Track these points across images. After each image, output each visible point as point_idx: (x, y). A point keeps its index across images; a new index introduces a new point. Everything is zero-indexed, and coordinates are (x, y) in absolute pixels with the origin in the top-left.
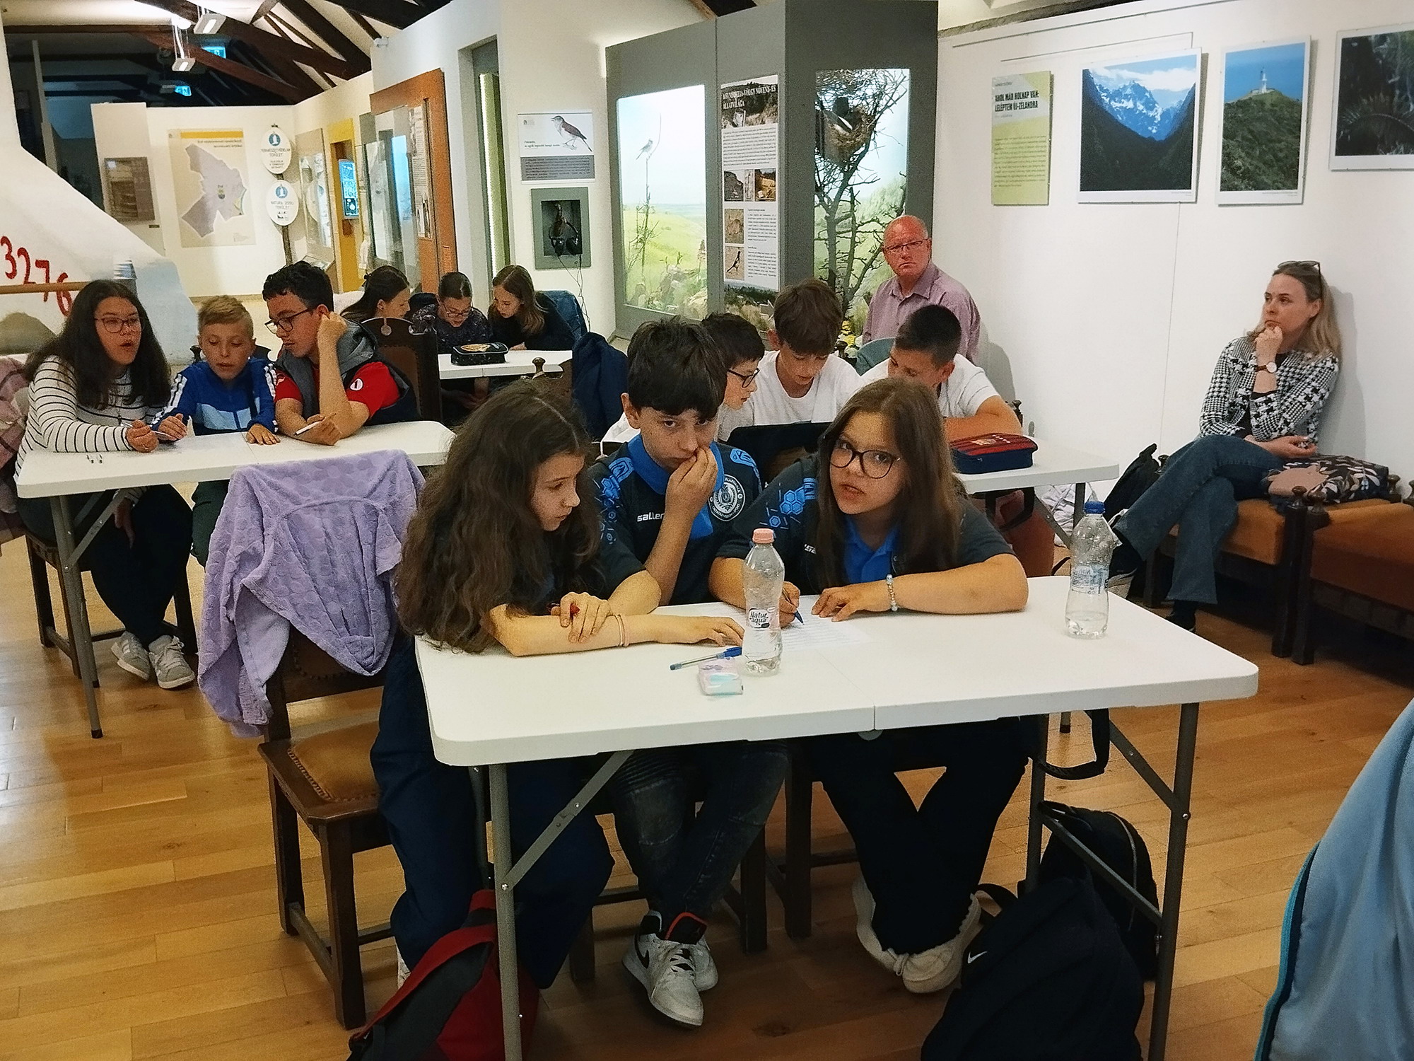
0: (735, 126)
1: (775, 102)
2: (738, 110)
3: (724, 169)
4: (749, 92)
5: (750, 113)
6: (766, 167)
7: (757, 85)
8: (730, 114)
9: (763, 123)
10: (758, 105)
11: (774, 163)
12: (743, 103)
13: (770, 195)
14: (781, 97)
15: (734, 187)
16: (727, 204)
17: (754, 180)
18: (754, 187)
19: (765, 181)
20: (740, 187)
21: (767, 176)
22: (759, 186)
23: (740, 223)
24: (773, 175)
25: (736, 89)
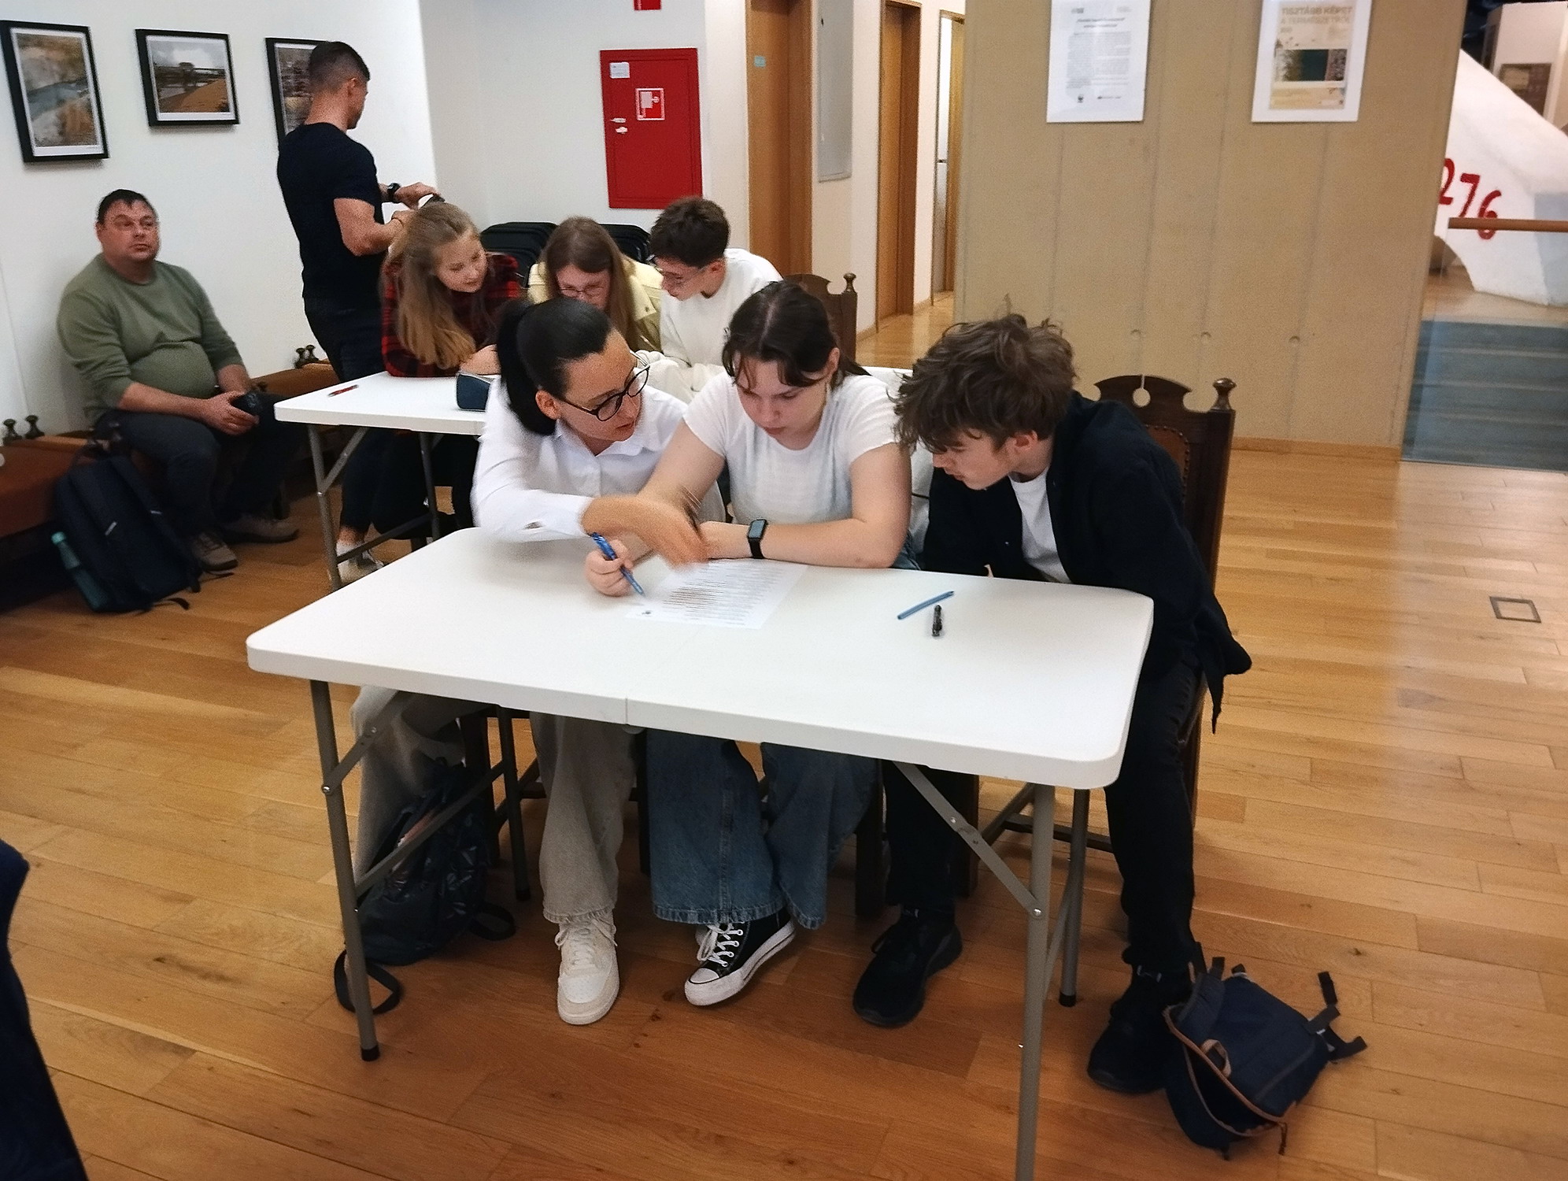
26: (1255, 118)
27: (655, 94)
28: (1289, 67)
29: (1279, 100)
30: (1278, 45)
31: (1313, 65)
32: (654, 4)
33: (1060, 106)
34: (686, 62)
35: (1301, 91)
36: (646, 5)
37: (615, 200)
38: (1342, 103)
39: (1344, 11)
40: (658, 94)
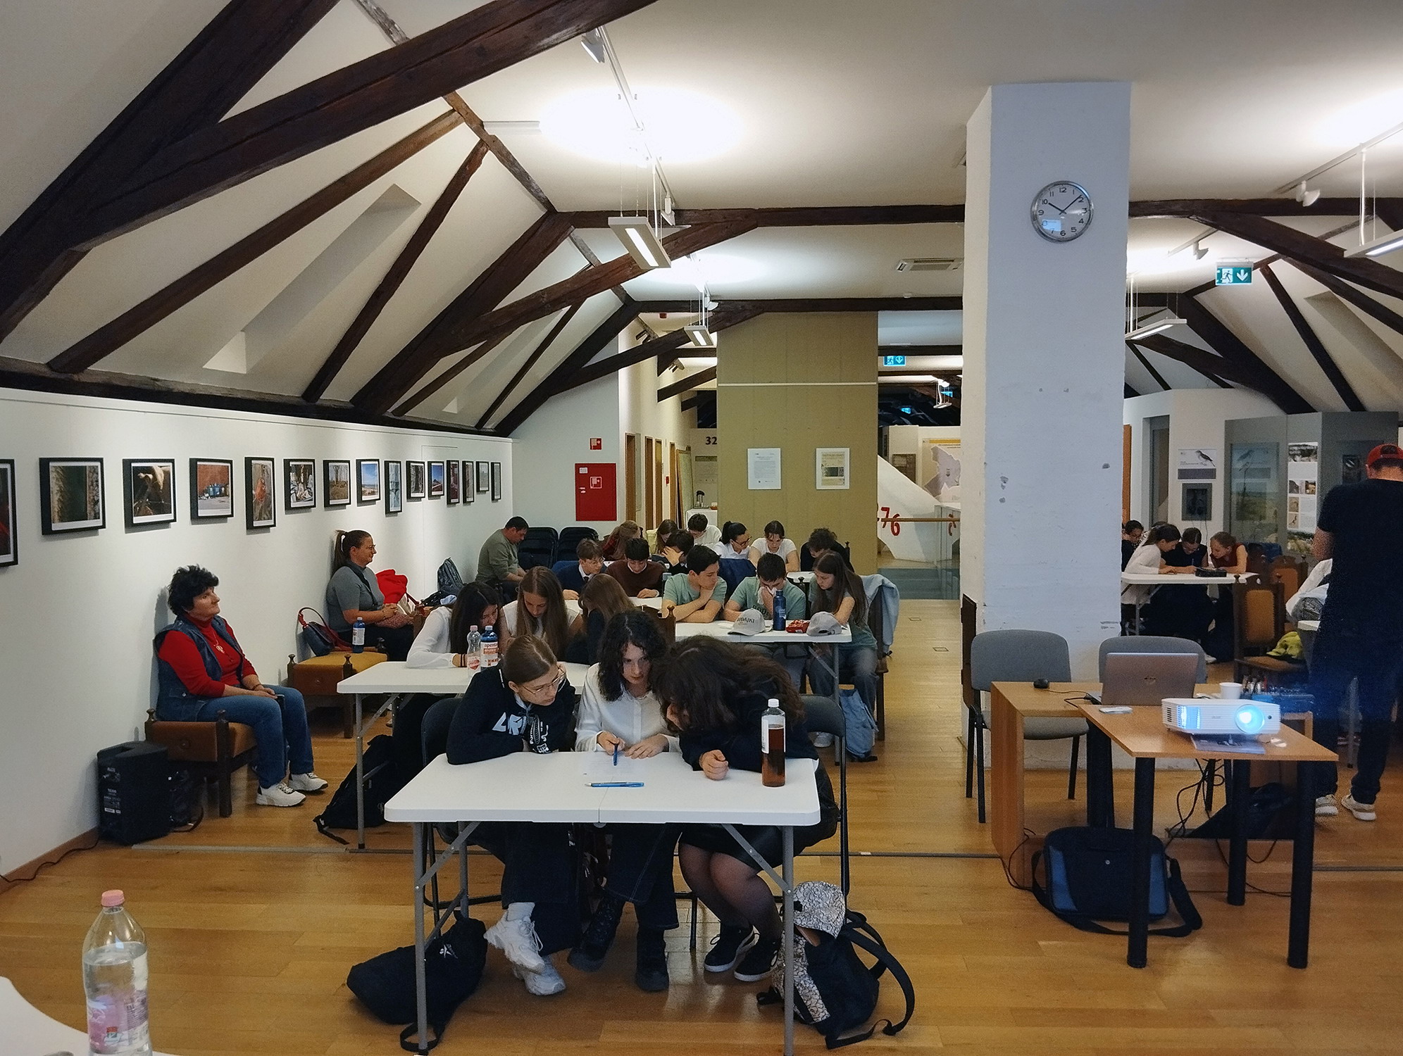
0: (1295, 461)
1: (1316, 453)
2: (1297, 455)
3: (1289, 479)
4: (1303, 448)
5: (1303, 456)
6: (1310, 480)
7: (1307, 446)
8: (1293, 456)
9: (1310, 461)
10: (1307, 453)
11: (1315, 479)
12: (1299, 452)
13: (1313, 492)
14: (1319, 451)
15: (1294, 487)
16: (1290, 495)
17: (1304, 485)
18: (1304, 488)
19: (1310, 486)
20: (1297, 488)
21: (1312, 484)
22: (1307, 488)
23: (1298, 504)
24: (1314, 484)
25: (1296, 446)
26: (817, 488)
27: (598, 479)
28: (826, 473)
29: (824, 482)
30: (822, 465)
31: (834, 472)
32: (598, 447)
33: (753, 484)
34: (611, 468)
35: (832, 480)
36: (595, 448)
37: (579, 517)
38: (844, 483)
39: (842, 455)
40: (600, 479)
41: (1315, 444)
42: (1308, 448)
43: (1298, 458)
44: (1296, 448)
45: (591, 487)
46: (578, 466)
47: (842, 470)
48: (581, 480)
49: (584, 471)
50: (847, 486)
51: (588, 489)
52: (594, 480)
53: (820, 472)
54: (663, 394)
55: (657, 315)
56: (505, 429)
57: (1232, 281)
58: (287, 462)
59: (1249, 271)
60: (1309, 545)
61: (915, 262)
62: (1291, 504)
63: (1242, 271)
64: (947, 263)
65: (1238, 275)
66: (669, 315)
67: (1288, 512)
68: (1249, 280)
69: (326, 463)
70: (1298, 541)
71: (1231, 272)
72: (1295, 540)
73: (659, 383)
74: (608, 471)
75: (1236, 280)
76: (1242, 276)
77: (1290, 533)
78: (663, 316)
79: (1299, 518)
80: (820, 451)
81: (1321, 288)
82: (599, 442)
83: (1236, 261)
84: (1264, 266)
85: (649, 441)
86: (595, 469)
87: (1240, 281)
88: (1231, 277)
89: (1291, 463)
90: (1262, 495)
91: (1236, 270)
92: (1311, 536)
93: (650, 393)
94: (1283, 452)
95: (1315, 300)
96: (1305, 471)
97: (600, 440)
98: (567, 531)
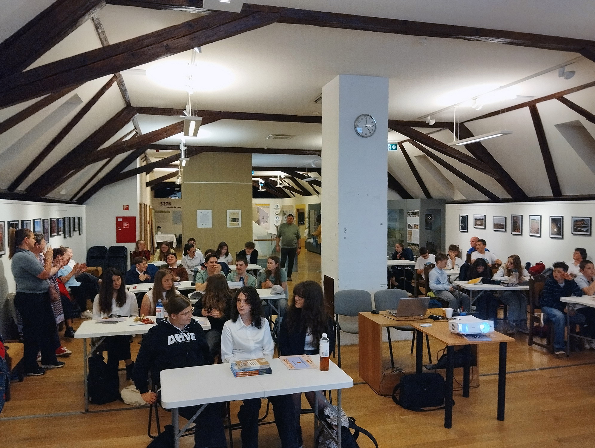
1: (418, 214)
3: (408, 223)
5: (413, 215)
9: (416, 217)
10: (415, 214)
11: (418, 223)
12: (412, 213)
13: (418, 229)
14: (420, 214)
15: (410, 226)
16: (408, 229)
17: (414, 226)
18: (414, 227)
19: (417, 226)
20: (411, 226)
21: (417, 225)
22: (415, 227)
23: (411, 232)
24: (418, 225)
25: (410, 211)
26: (228, 227)
28: (231, 220)
29: (231, 225)
30: (230, 217)
31: (234, 220)
32: (127, 209)
33: (199, 226)
34: (134, 218)
35: (233, 223)
36: (126, 209)
37: (118, 241)
38: (239, 225)
39: (238, 213)
40: (128, 224)
41: (418, 210)
42: (415, 212)
43: (411, 215)
44: (410, 212)
45: (124, 228)
46: (117, 218)
47: (238, 219)
48: (119, 224)
49: (120, 220)
50: (240, 226)
51: (122, 228)
52: (125, 224)
53: (229, 220)
54: (148, 184)
55: (155, 150)
56: (81, 201)
57: (390, 149)
58: (9, 222)
59: (396, 145)
60: (416, 248)
61: (276, 135)
62: (409, 232)
63: (394, 145)
64: (288, 137)
65: (392, 147)
66: (160, 151)
67: (408, 236)
68: (396, 149)
69: (22, 222)
70: (412, 246)
71: (390, 146)
72: (411, 246)
73: (146, 179)
74: (132, 220)
75: (392, 149)
76: (394, 147)
77: (409, 243)
78: (157, 151)
79: (412, 238)
80: (228, 212)
81: (421, 153)
82: (128, 207)
83: (392, 141)
84: (400, 144)
85: (144, 205)
86: (125, 219)
87: (394, 149)
88: (390, 148)
89: (409, 217)
90: (394, 229)
91: (392, 145)
92: (418, 245)
93: (145, 185)
94: (405, 213)
95: (418, 157)
96: (413, 220)
97: (128, 206)
98: (112, 248)
